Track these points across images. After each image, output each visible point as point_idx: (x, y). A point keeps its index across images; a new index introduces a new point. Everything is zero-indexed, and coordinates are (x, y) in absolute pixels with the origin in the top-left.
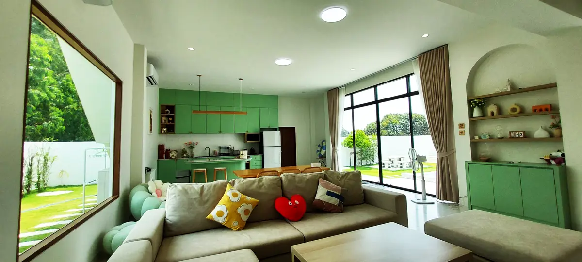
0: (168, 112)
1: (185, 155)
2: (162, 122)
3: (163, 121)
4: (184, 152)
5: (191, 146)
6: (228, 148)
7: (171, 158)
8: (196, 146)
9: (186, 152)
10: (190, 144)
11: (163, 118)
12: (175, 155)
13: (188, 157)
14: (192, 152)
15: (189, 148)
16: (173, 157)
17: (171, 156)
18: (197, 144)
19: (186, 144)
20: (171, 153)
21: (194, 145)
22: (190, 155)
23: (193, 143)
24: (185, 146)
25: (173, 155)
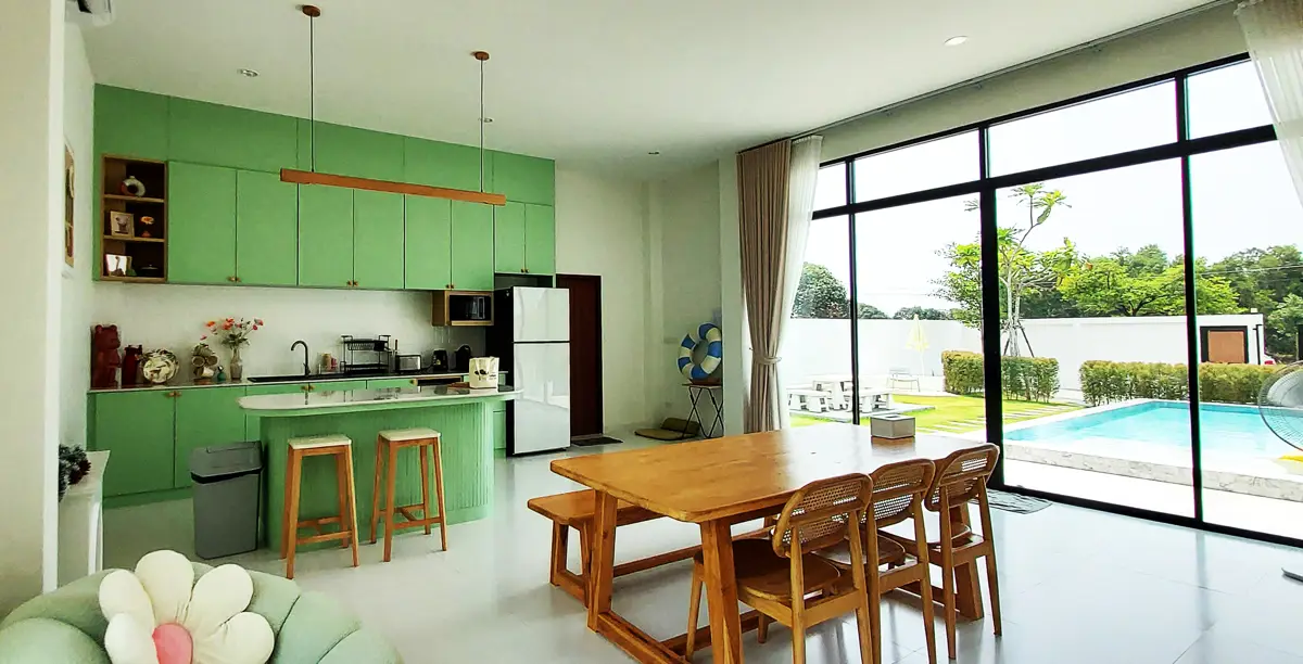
0: (133, 189)
1: (207, 372)
2: (107, 230)
3: (115, 227)
4: (202, 357)
5: (233, 337)
6: (379, 345)
7: (148, 383)
8: (250, 336)
9: (214, 360)
10: (229, 324)
11: (114, 215)
12: (165, 370)
13: (219, 378)
14: (235, 360)
15: (225, 342)
16: (155, 380)
17: (149, 374)
18: (255, 328)
19: (212, 328)
20: (148, 363)
21: (244, 332)
22: (227, 372)
23: (238, 322)
24: (208, 332)
25: (155, 371)
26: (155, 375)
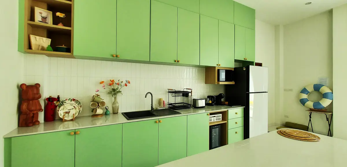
1: (99, 111)
2: (32, 19)
3: (38, 18)
4: (96, 102)
5: (114, 90)
7: (62, 120)
8: (123, 89)
9: (103, 103)
10: (112, 83)
11: (37, 10)
12: (73, 112)
13: (106, 114)
14: (115, 103)
15: (110, 93)
16: (66, 119)
17: (63, 114)
18: (126, 85)
19: (102, 85)
20: (62, 107)
21: (120, 87)
22: (110, 110)
23: (117, 82)
24: (100, 87)
25: (66, 113)
26: (67, 115)
